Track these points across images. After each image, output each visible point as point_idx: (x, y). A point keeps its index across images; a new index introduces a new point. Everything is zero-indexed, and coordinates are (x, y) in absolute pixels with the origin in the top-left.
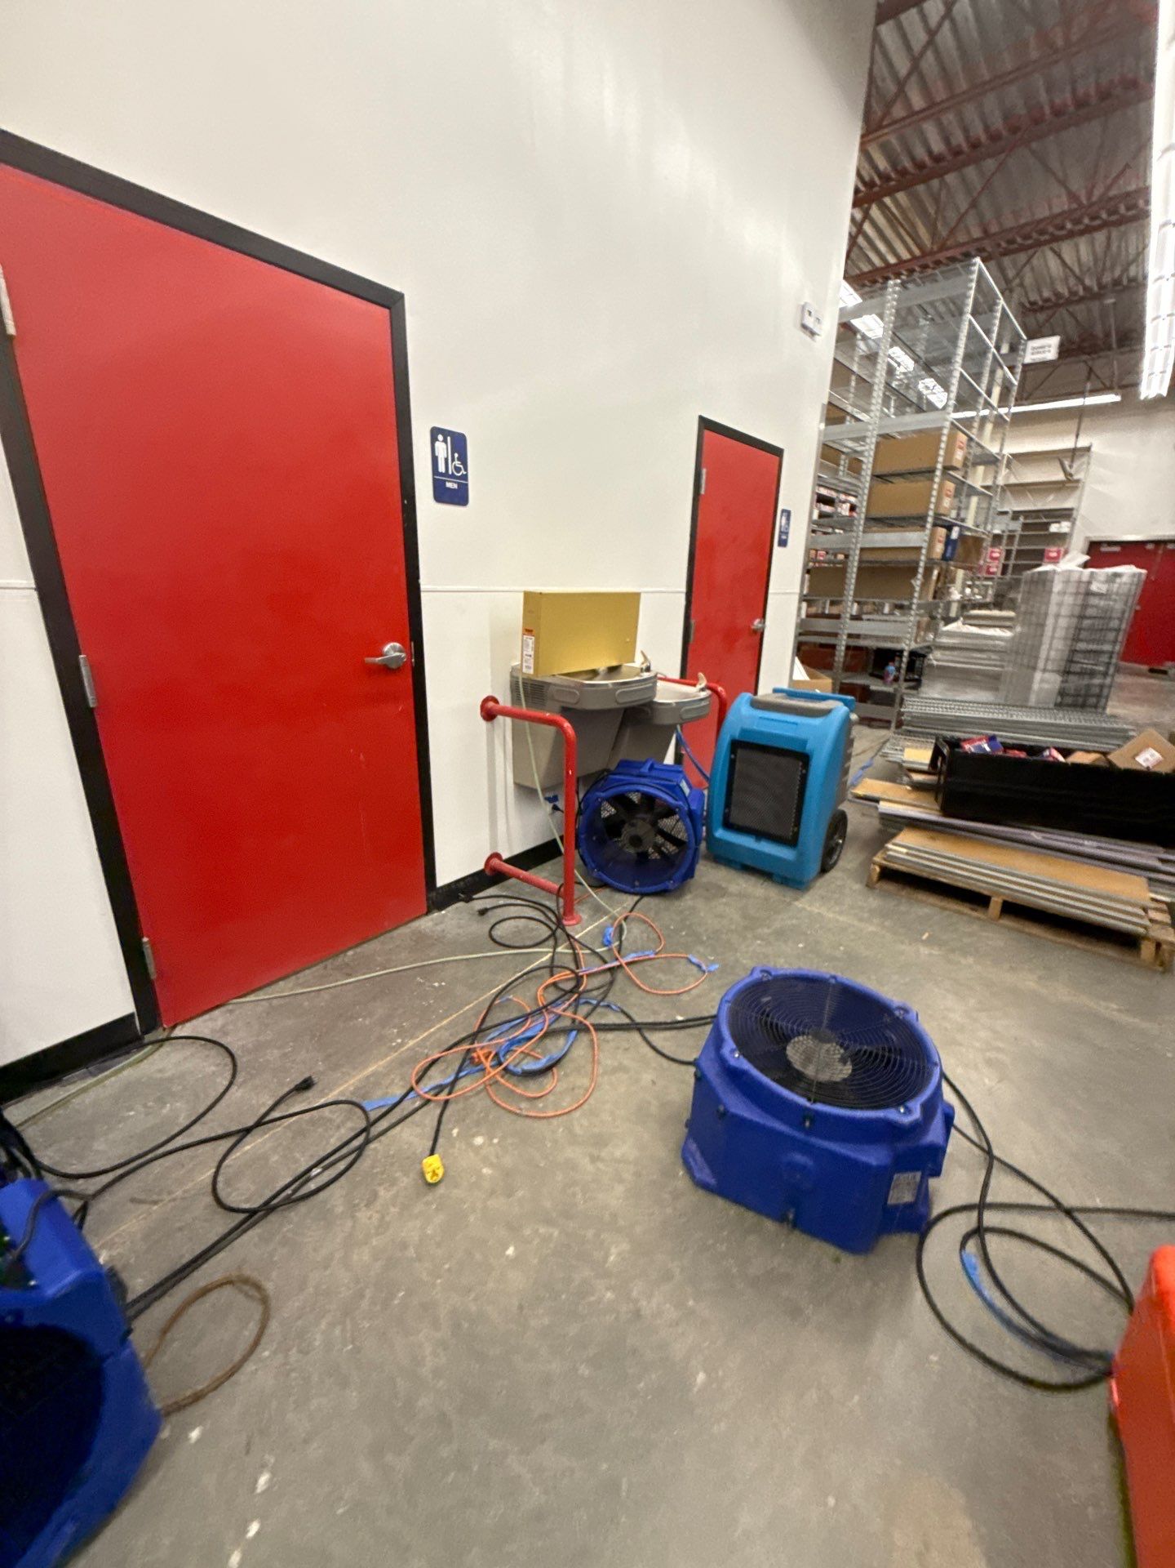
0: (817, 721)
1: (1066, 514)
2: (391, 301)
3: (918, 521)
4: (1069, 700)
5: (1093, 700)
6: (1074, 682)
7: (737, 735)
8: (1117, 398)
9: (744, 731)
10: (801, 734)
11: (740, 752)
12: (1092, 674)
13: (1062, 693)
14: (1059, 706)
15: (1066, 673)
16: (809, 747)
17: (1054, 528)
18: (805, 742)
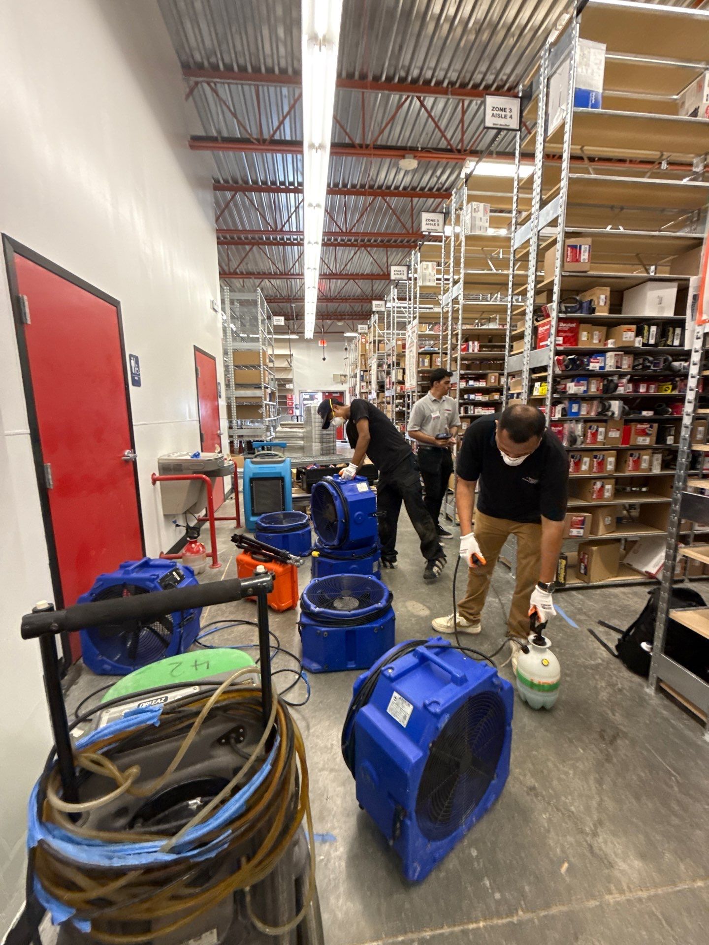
0: (282, 465)
1: (290, 381)
2: (115, 304)
3: (258, 387)
4: (325, 452)
5: (332, 451)
6: (325, 445)
7: (251, 475)
8: (298, 337)
9: (254, 474)
10: (277, 470)
11: (254, 482)
12: (329, 442)
13: (322, 449)
14: (322, 454)
15: (322, 442)
16: (283, 474)
17: (287, 386)
18: (280, 473)
